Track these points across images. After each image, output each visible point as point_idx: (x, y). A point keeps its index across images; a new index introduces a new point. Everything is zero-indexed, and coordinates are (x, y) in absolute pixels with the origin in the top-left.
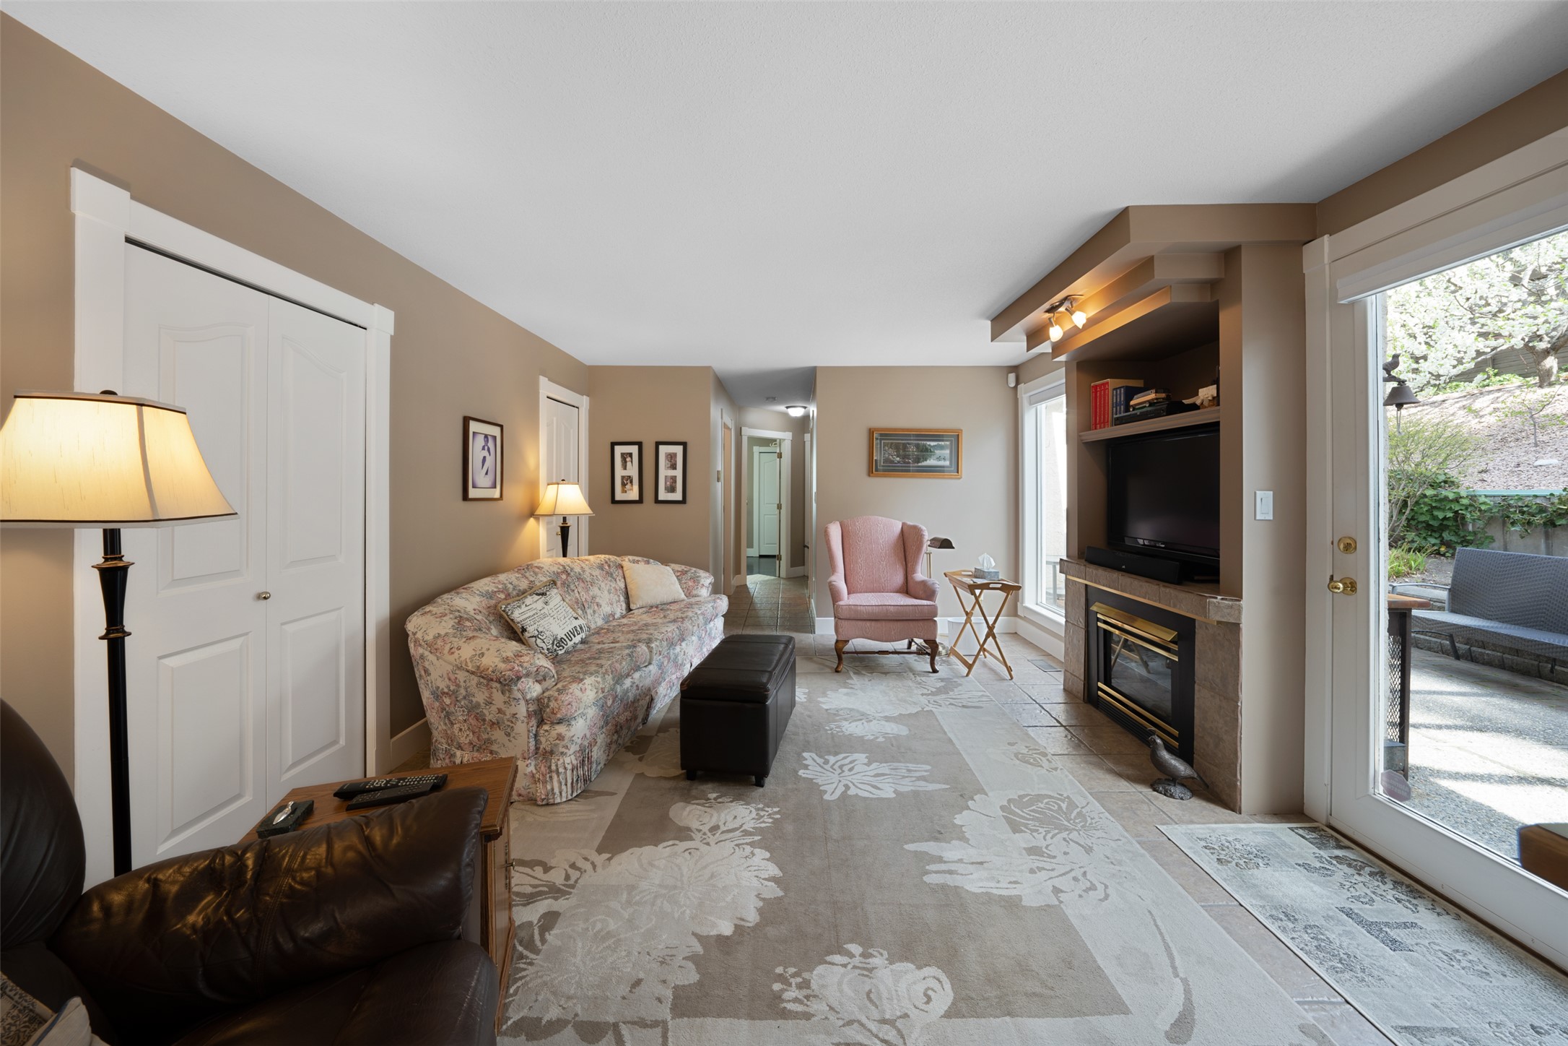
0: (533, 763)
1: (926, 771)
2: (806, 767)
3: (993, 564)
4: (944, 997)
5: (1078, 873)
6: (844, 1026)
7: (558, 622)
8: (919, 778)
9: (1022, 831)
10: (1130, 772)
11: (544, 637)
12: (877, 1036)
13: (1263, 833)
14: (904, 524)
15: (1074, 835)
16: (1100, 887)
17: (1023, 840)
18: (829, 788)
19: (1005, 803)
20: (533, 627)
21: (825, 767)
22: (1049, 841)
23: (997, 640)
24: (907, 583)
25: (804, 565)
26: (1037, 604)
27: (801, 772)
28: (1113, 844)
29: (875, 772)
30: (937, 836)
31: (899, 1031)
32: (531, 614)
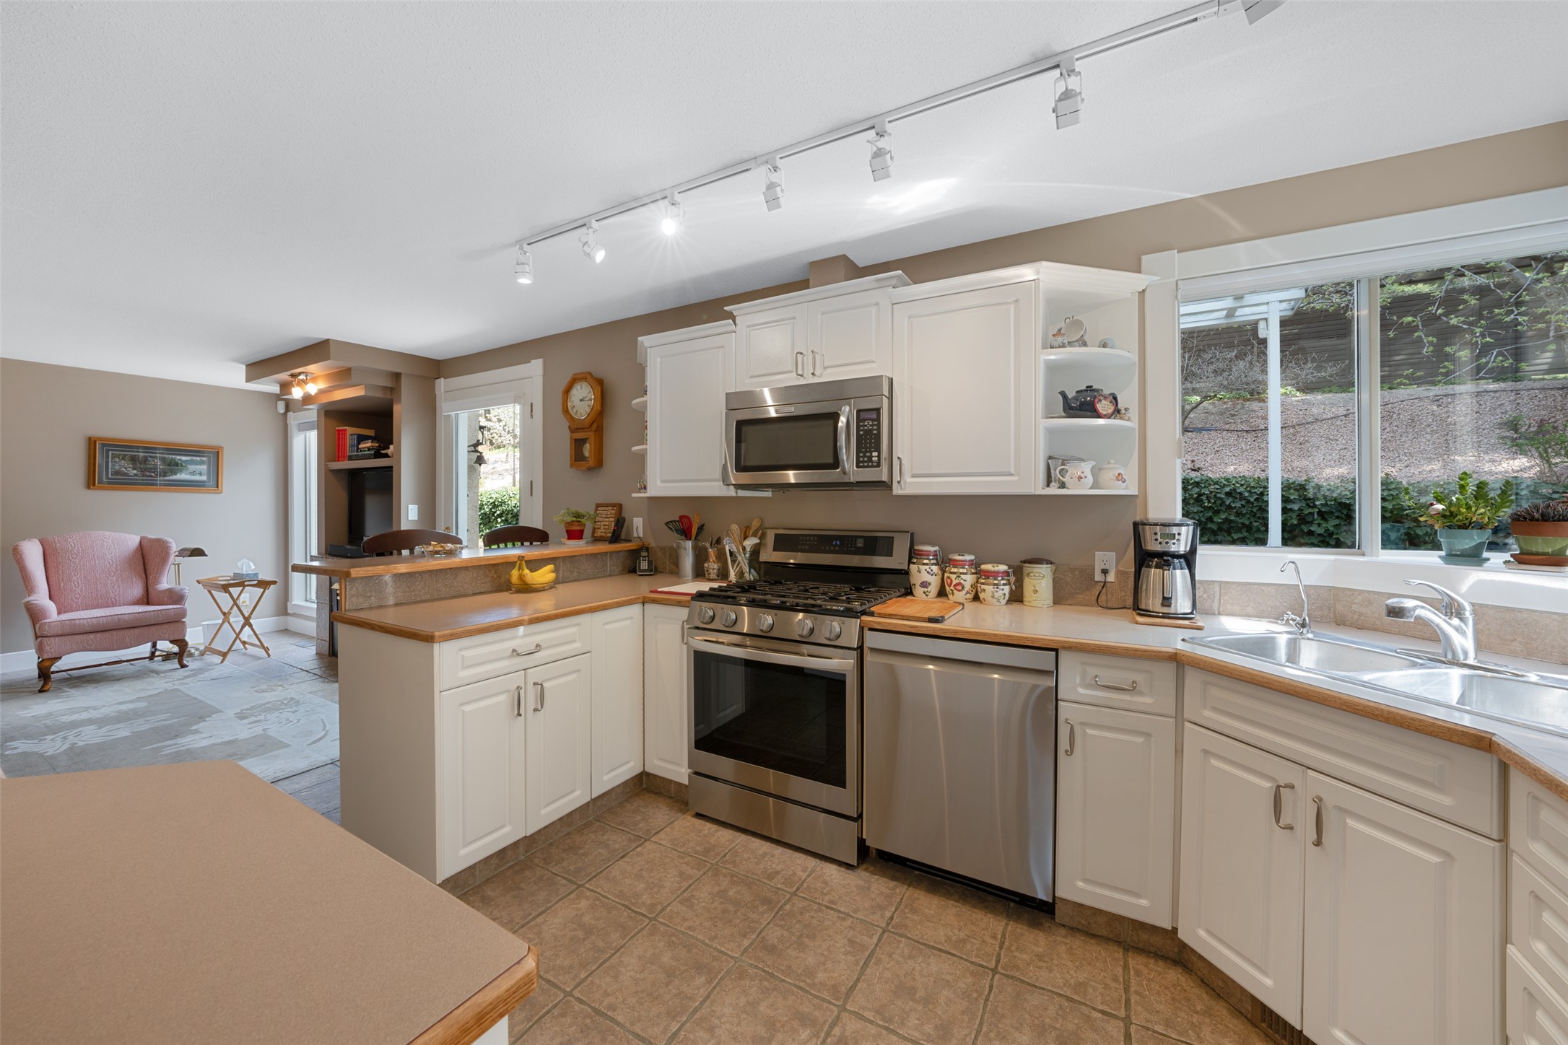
1: (165, 717)
2: (14, 749)
3: (253, 567)
5: (283, 721)
8: (158, 721)
16: (295, 721)
18: (51, 749)
21: (42, 742)
23: (254, 627)
24: (148, 595)
26: (306, 601)
27: (8, 752)
28: (313, 706)
29: (109, 730)
30: (173, 738)
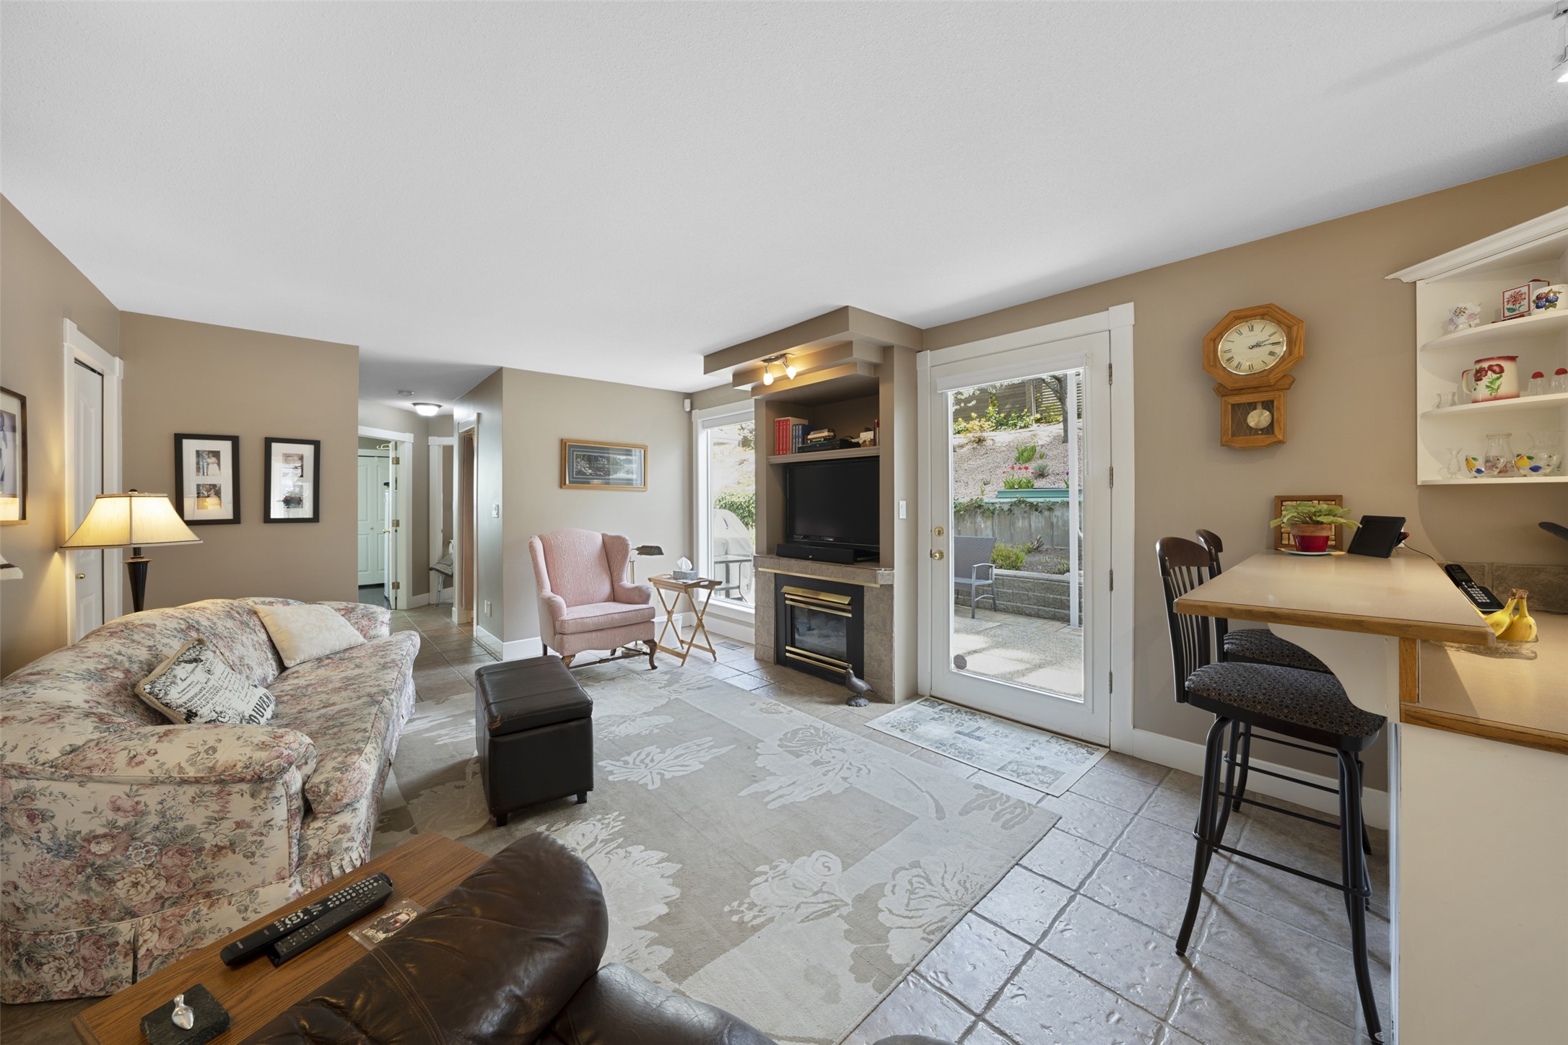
0: (298, 879)
1: (711, 741)
2: (611, 773)
4: (836, 863)
5: (847, 765)
6: (796, 910)
7: (238, 694)
8: (710, 748)
9: (801, 755)
10: (831, 700)
11: (227, 719)
12: (819, 903)
13: (910, 710)
14: (604, 535)
15: (830, 746)
16: (863, 767)
17: (806, 760)
18: (648, 780)
19: (779, 743)
20: (207, 707)
21: (628, 766)
22: (820, 755)
24: (615, 591)
25: (428, 591)
27: (610, 778)
28: (852, 742)
29: (673, 755)
30: (754, 780)
31: (828, 893)
32: (196, 689)
